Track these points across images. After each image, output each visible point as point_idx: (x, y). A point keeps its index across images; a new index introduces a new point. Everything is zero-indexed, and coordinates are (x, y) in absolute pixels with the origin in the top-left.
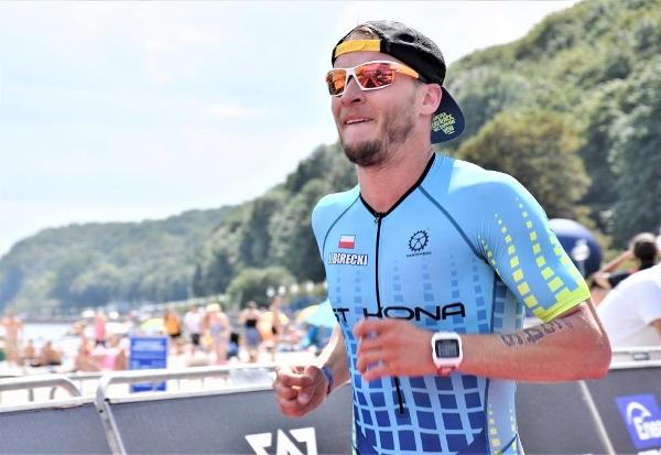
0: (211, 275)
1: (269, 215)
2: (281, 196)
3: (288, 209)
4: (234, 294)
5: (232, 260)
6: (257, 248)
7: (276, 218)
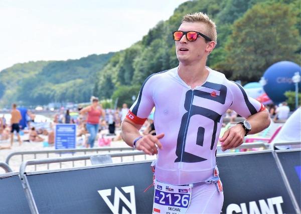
0: (103, 88)
1: (134, 58)
2: (139, 47)
3: (143, 54)
4: (114, 99)
5: (114, 81)
6: (127, 75)
7: (137, 60)
